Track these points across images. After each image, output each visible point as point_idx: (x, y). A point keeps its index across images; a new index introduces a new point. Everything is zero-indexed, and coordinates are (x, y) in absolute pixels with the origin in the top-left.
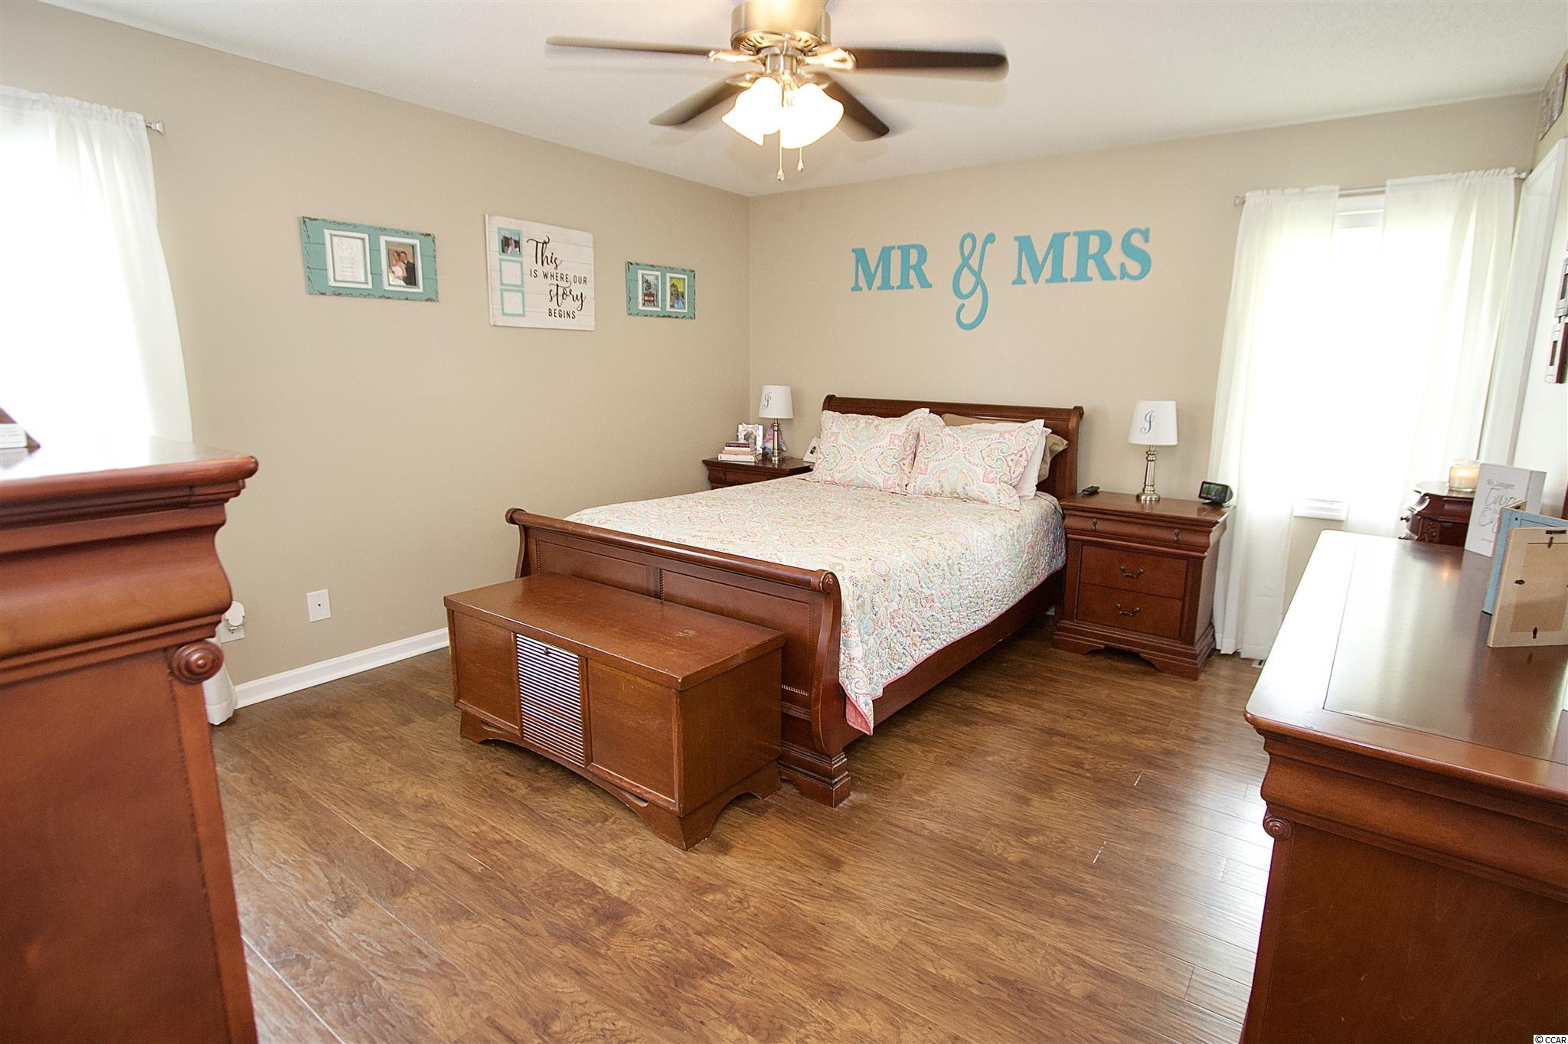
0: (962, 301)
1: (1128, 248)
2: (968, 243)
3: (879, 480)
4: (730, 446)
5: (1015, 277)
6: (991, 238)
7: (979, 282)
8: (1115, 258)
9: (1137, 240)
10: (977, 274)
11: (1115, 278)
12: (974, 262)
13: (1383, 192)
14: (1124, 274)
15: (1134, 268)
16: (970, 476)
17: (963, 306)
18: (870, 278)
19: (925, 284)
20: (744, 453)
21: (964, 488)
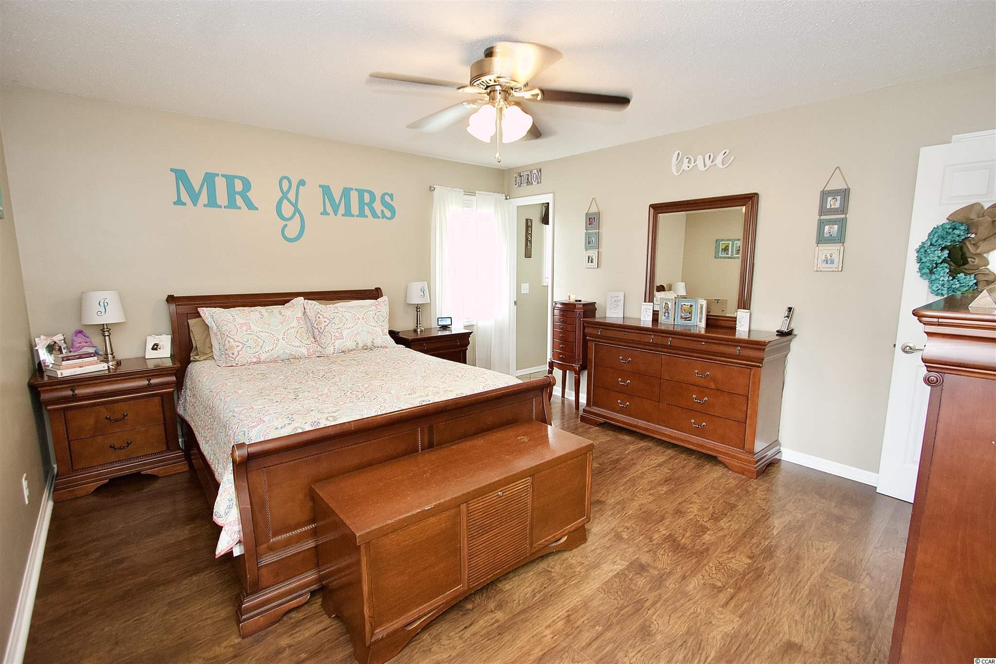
0: (285, 223)
1: (384, 203)
2: (285, 184)
3: (304, 351)
4: (68, 360)
5: (322, 210)
6: (302, 183)
7: (297, 210)
8: (378, 206)
9: (387, 198)
10: (295, 205)
11: (379, 218)
12: (292, 196)
13: (475, 195)
14: (384, 216)
15: (388, 214)
16: (375, 334)
17: (286, 226)
18: (195, 198)
19: (251, 206)
20: (91, 364)
21: (372, 342)
